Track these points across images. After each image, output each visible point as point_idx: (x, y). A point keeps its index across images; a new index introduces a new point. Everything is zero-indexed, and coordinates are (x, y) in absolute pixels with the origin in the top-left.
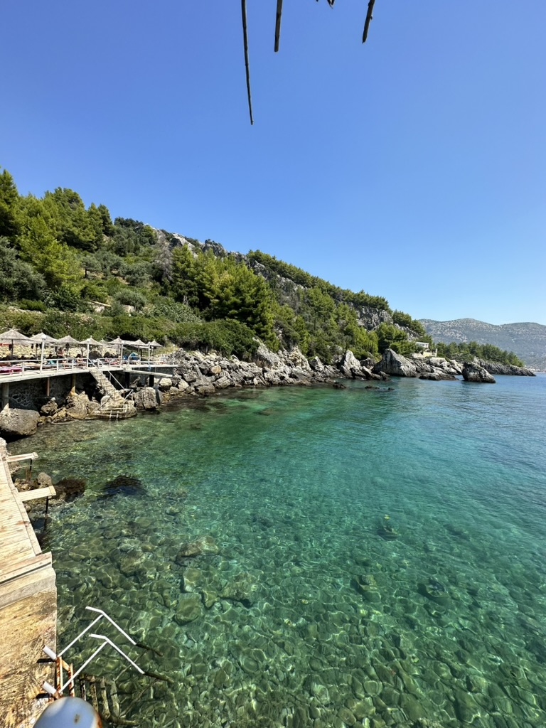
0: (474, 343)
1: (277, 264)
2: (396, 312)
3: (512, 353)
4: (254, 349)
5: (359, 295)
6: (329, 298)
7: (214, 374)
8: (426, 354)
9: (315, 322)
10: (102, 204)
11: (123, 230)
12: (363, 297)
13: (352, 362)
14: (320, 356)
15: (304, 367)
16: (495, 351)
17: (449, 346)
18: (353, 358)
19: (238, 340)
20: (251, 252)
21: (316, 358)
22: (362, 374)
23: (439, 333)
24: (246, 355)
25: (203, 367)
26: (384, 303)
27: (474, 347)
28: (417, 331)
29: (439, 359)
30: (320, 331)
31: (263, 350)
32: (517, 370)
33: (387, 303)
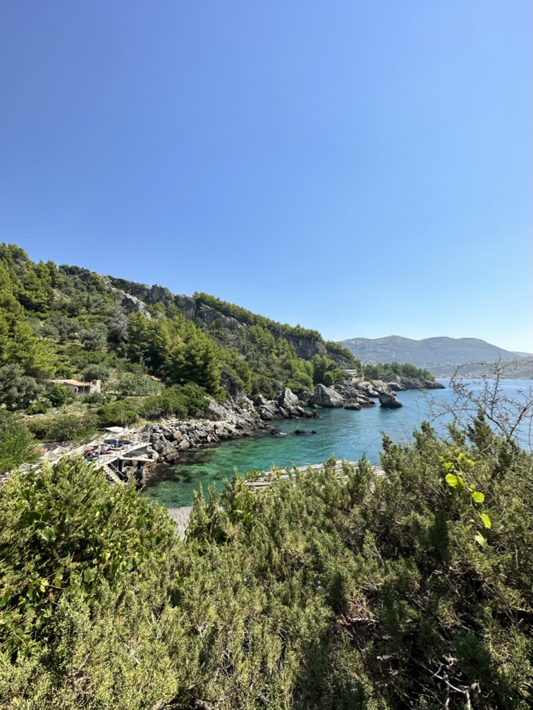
0: (396, 363)
1: (221, 305)
2: (328, 342)
3: (425, 370)
4: (206, 407)
5: (295, 329)
6: (270, 335)
7: (176, 439)
8: (354, 380)
9: (258, 359)
10: (50, 261)
11: (70, 279)
12: (299, 331)
13: (291, 398)
14: (264, 394)
15: (249, 409)
16: (412, 370)
17: (376, 368)
18: (291, 394)
19: (192, 403)
20: (196, 293)
21: (261, 396)
22: (297, 413)
23: (372, 349)
24: (199, 412)
25: (167, 434)
26: (317, 335)
27: (396, 367)
28: (347, 358)
29: (366, 383)
30: (263, 368)
31: (214, 406)
32: (430, 384)
33: (320, 335)
